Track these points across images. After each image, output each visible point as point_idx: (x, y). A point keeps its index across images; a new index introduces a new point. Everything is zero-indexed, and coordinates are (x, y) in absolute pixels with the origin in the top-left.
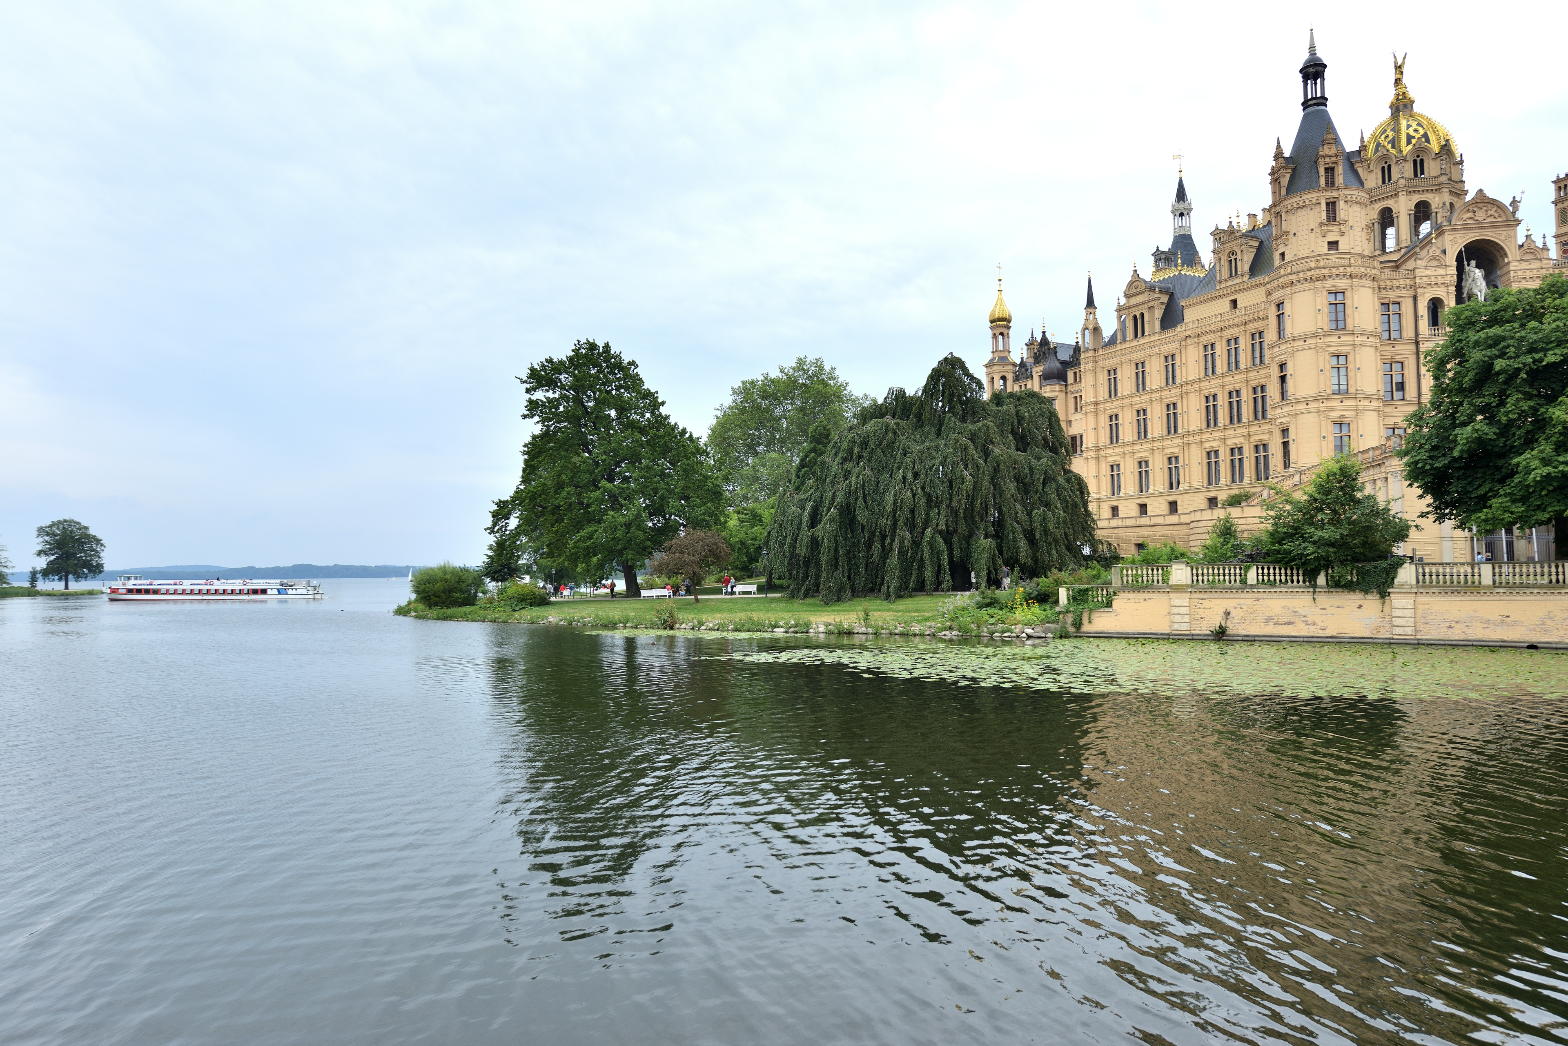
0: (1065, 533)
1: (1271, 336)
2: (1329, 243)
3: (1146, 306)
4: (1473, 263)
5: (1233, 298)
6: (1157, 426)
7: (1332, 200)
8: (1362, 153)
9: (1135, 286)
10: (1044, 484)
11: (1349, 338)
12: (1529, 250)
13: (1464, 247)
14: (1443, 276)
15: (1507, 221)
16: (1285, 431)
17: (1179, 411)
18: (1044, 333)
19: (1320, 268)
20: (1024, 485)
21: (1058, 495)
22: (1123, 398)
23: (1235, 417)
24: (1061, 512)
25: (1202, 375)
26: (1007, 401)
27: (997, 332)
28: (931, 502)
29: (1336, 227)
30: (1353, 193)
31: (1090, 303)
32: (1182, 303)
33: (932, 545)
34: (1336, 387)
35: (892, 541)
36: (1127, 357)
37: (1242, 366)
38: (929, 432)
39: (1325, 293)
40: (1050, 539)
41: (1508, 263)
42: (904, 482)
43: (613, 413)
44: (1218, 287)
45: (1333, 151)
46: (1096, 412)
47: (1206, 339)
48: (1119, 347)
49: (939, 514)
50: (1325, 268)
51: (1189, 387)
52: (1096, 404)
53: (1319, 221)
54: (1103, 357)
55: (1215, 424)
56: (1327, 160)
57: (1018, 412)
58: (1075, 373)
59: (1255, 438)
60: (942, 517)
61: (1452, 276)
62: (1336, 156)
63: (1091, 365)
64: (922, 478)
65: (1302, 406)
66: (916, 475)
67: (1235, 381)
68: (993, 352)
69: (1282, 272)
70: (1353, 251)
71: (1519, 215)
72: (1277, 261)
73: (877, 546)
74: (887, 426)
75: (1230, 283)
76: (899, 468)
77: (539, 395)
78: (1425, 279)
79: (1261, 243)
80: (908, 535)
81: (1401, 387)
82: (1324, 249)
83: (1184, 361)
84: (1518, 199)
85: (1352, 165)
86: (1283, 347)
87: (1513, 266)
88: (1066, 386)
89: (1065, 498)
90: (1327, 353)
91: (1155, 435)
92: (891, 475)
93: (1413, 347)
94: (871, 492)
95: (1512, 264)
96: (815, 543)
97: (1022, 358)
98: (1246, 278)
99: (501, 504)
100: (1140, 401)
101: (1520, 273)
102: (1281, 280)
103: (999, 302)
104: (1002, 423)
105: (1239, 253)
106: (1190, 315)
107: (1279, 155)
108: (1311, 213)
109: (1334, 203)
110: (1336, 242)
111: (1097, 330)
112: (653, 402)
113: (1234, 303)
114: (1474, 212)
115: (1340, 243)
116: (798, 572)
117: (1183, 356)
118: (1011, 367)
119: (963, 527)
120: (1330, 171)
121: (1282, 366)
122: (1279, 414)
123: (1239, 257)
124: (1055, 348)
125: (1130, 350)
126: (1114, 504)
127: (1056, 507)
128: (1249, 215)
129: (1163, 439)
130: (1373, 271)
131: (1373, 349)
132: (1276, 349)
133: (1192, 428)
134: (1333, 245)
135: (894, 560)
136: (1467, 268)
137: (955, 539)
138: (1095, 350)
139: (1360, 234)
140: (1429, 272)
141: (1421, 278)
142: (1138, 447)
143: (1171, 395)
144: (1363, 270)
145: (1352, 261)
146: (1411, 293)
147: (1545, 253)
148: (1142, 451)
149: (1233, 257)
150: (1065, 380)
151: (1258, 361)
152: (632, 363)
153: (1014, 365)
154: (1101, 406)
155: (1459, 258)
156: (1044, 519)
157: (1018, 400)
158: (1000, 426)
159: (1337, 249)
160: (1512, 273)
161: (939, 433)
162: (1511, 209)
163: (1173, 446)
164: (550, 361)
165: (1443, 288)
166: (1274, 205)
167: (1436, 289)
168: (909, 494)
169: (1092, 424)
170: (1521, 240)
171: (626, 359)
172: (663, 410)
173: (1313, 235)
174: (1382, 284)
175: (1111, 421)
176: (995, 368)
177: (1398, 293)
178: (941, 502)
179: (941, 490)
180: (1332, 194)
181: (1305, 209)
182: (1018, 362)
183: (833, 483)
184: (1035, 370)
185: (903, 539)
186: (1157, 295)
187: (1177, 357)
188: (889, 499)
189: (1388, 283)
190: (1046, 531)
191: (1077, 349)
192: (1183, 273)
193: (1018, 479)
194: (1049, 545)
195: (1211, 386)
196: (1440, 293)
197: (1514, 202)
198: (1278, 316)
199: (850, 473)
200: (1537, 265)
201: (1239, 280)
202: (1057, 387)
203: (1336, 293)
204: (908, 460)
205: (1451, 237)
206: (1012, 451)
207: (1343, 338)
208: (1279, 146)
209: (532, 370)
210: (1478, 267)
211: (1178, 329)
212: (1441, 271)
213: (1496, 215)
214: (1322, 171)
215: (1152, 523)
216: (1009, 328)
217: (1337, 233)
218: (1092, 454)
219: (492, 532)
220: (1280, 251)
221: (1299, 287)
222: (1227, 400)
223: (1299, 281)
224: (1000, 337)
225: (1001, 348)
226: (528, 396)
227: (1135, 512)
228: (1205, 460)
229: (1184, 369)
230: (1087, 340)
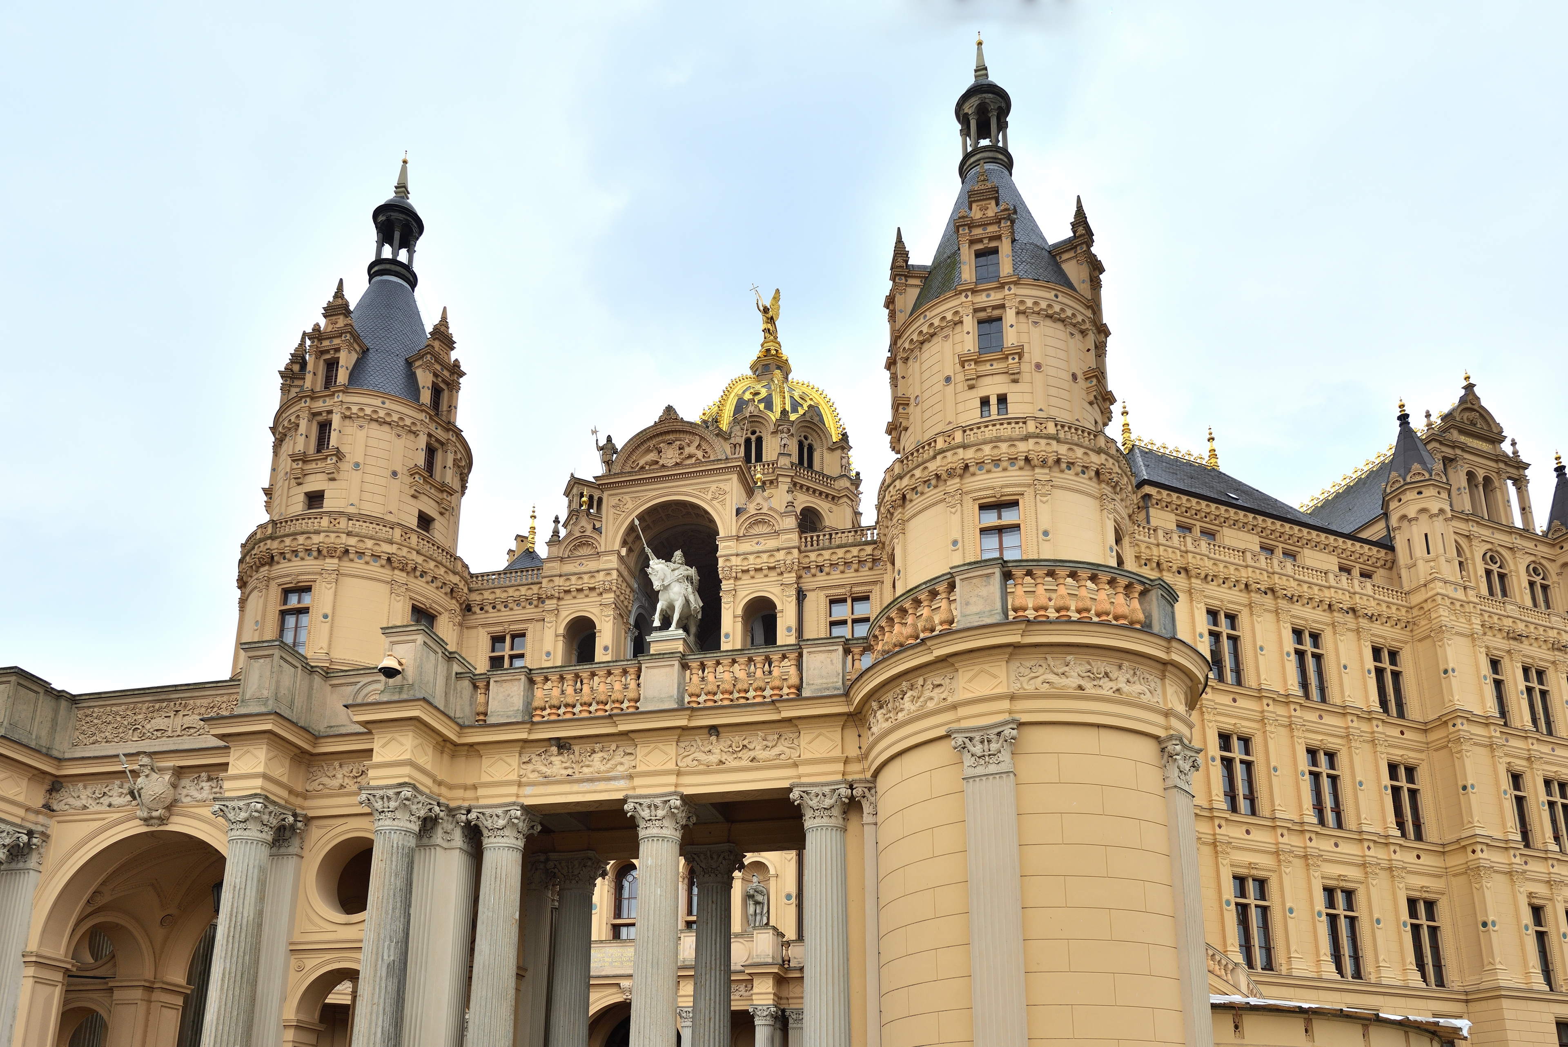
2: (309, 496)
4: (678, 554)
7: (325, 416)
12: (763, 517)
13: (640, 517)
14: (592, 574)
29: (324, 465)
61: (608, 572)
70: (351, 510)
78: (559, 581)
82: (300, 507)
101: (735, 561)
110: (321, 494)
114: (659, 450)
115: (327, 495)
134: (316, 499)
139: (382, 480)
140: (569, 568)
141: (551, 578)
144: (349, 541)
146: (540, 611)
160: (720, 563)
165: (596, 597)
167: (579, 600)
173: (286, 484)
177: (518, 614)
196: (588, 606)
200: (772, 544)
203: (299, 591)
213: (700, 454)
217: (325, 477)
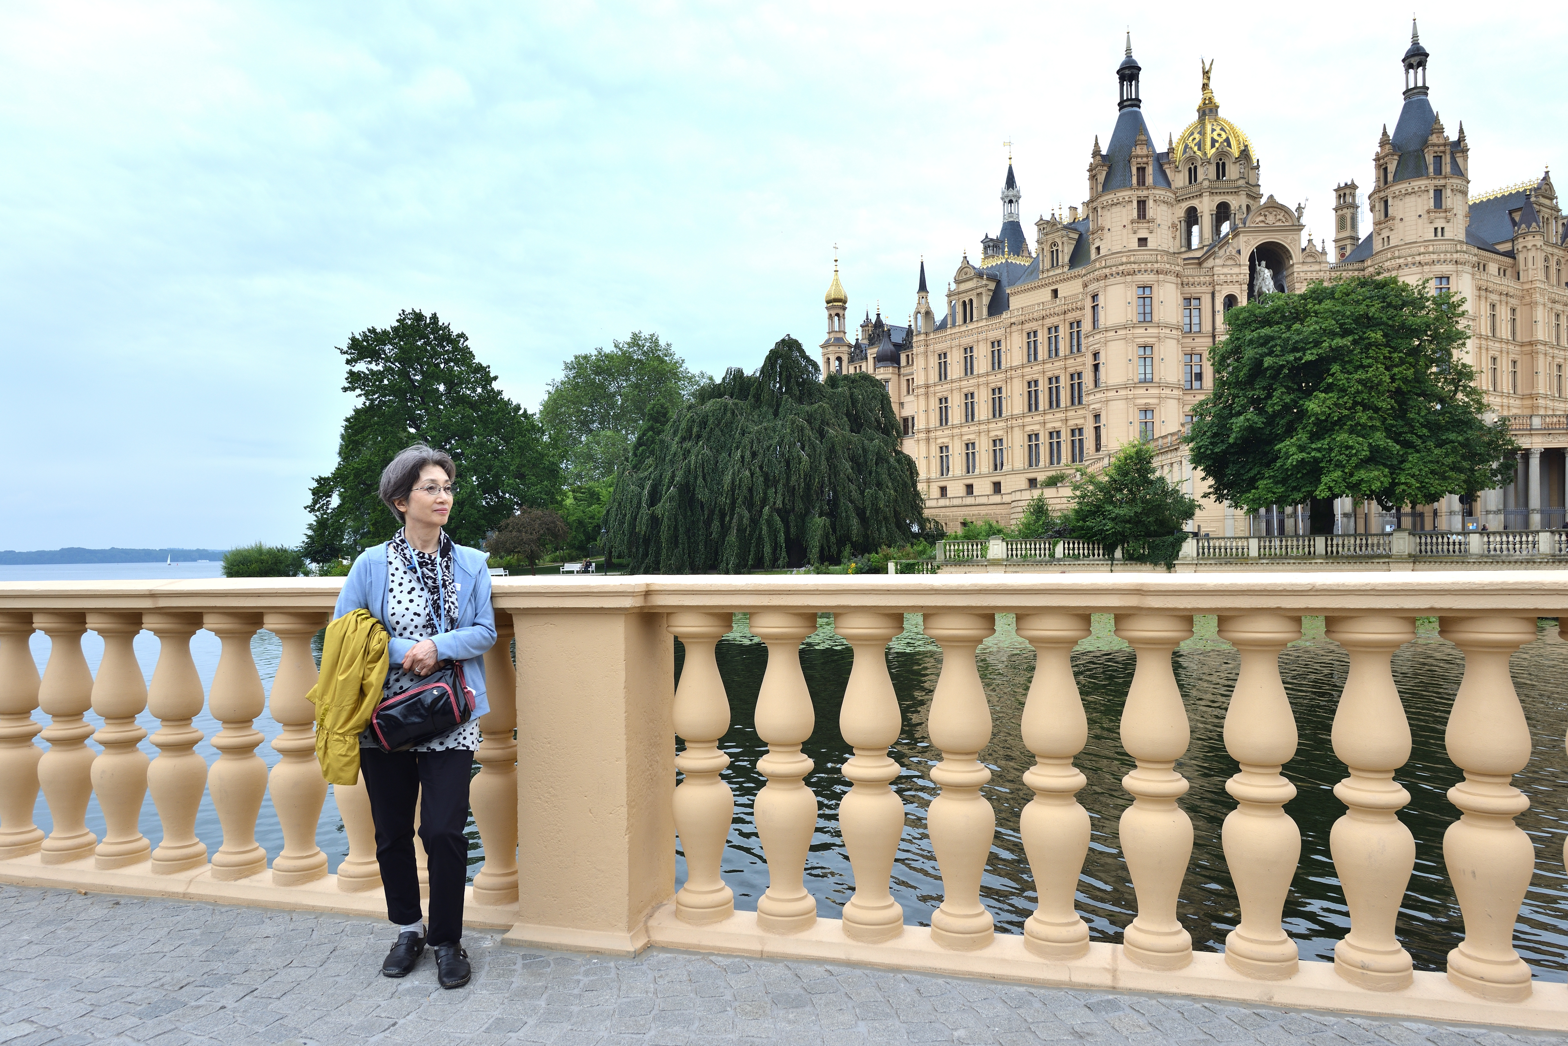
0: (895, 511)
1: (1087, 326)
2: (1140, 239)
3: (975, 292)
4: (1263, 263)
5: (1054, 287)
6: (983, 410)
7: (1142, 199)
8: (1170, 155)
9: (965, 272)
10: (877, 464)
11: (1155, 331)
12: (1312, 254)
13: (1256, 248)
14: (1237, 275)
15: (1293, 225)
16: (1097, 417)
17: (1004, 395)
18: (878, 315)
19: (1130, 263)
20: (859, 465)
21: (890, 475)
22: (952, 381)
23: (1054, 402)
24: (892, 492)
25: (1025, 361)
26: (841, 383)
27: (833, 313)
28: (769, 481)
29: (1146, 225)
30: (1160, 193)
31: (923, 287)
32: (1008, 291)
33: (769, 522)
34: (1143, 376)
35: (731, 519)
36: (956, 342)
37: (1061, 353)
38: (766, 413)
39: (1135, 287)
40: (880, 518)
41: (1293, 265)
42: (743, 462)
43: (442, 388)
44: (1041, 277)
45: (1145, 152)
46: (927, 394)
47: (1028, 327)
48: (949, 332)
49: (776, 493)
50: (1134, 263)
51: (1013, 372)
52: (927, 386)
53: (1130, 218)
54: (934, 341)
55: (1037, 409)
56: (1139, 160)
57: (852, 395)
58: (908, 356)
59: (1071, 423)
60: (779, 495)
62: (1147, 156)
63: (922, 349)
64: (760, 457)
65: (1113, 393)
66: (754, 455)
67: (1055, 368)
68: (829, 333)
69: (1097, 265)
70: (1160, 248)
71: (1303, 221)
72: (1093, 255)
73: (716, 524)
74: (726, 406)
75: (1051, 273)
76: (737, 448)
77: (361, 367)
78: (1222, 277)
79: (1081, 235)
80: (746, 514)
81: (1199, 377)
82: (1135, 245)
83: (1009, 348)
84: (1303, 206)
85: (1161, 166)
86: (1097, 337)
87: (1296, 268)
88: (899, 368)
89: (895, 478)
90: (1135, 344)
91: (982, 418)
92: (730, 455)
93: (1210, 340)
94: (710, 471)
95: (1296, 266)
96: (655, 521)
97: (857, 340)
98: (1066, 269)
99: (322, 481)
100: (968, 385)
101: (1302, 274)
102: (1096, 273)
103: (837, 283)
104: (837, 405)
105: (1060, 244)
106: (1015, 302)
107: (1096, 153)
108: (1124, 210)
109: (1144, 202)
110: (1145, 239)
111: (928, 314)
112: (484, 376)
113: (1055, 292)
114: (1265, 216)
115: (1149, 240)
116: (637, 550)
117: (1008, 342)
118: (846, 348)
119: (799, 506)
120: (1141, 170)
121: (1096, 355)
122: (1092, 400)
123: (1060, 249)
124: (889, 330)
125: (959, 334)
126: (942, 484)
127: (887, 487)
128: (1070, 208)
129: (988, 422)
130: (1177, 268)
131: (1175, 341)
132: (1091, 339)
133: (1015, 412)
134: (1143, 241)
135: (732, 537)
136: (1258, 268)
137: (792, 517)
138: (926, 334)
139: (1166, 232)
140: (1225, 270)
141: (1219, 275)
142: (965, 429)
143: (996, 380)
144: (1168, 266)
145: (1159, 258)
146: (1210, 289)
147: (1324, 257)
148: (969, 433)
149: (1055, 248)
150: (899, 363)
151: (1075, 349)
152: (462, 335)
153: (850, 346)
154: (931, 389)
155: (1252, 259)
156: (876, 498)
157: (852, 382)
158: (836, 407)
159: (1146, 246)
160: (1295, 274)
161: (776, 414)
162: (1296, 214)
163: (997, 429)
164: (373, 331)
165: (1237, 286)
166: (1091, 201)
167: (1231, 286)
168: (747, 473)
169: (923, 407)
170: (1304, 243)
171: (455, 330)
172: (496, 386)
173: (1125, 231)
174: (1185, 280)
175: (941, 403)
176: (831, 348)
177: (1198, 289)
178: (778, 481)
179: (778, 469)
180: (1143, 193)
181: (1118, 206)
182: (853, 343)
183: (672, 462)
184: (869, 352)
185: (741, 518)
186: (984, 282)
187: (1003, 343)
188: (727, 478)
189: (1191, 279)
190: (877, 510)
191: (909, 332)
192: (1009, 261)
193: (853, 459)
194: (879, 522)
195: (1033, 372)
196: (1235, 290)
197: (1299, 208)
198: (1093, 307)
199: (689, 452)
200: (1316, 267)
201: (1059, 271)
202: (891, 369)
203: (1144, 287)
204: (746, 440)
205: (1245, 239)
206: (847, 433)
207: (1150, 330)
208: (1097, 144)
209: (354, 339)
210: (1267, 267)
211: (1004, 316)
212: (1236, 270)
213: (1284, 220)
214: (1134, 171)
215: (977, 502)
216: (845, 309)
217: (1146, 231)
218: (923, 435)
219: (312, 509)
220: (1096, 245)
221: (1112, 280)
222: (1047, 386)
223: (1112, 275)
224: (836, 318)
225: (837, 329)
226: (348, 367)
227: (962, 491)
228: (1027, 443)
229: (1009, 355)
230: (919, 323)
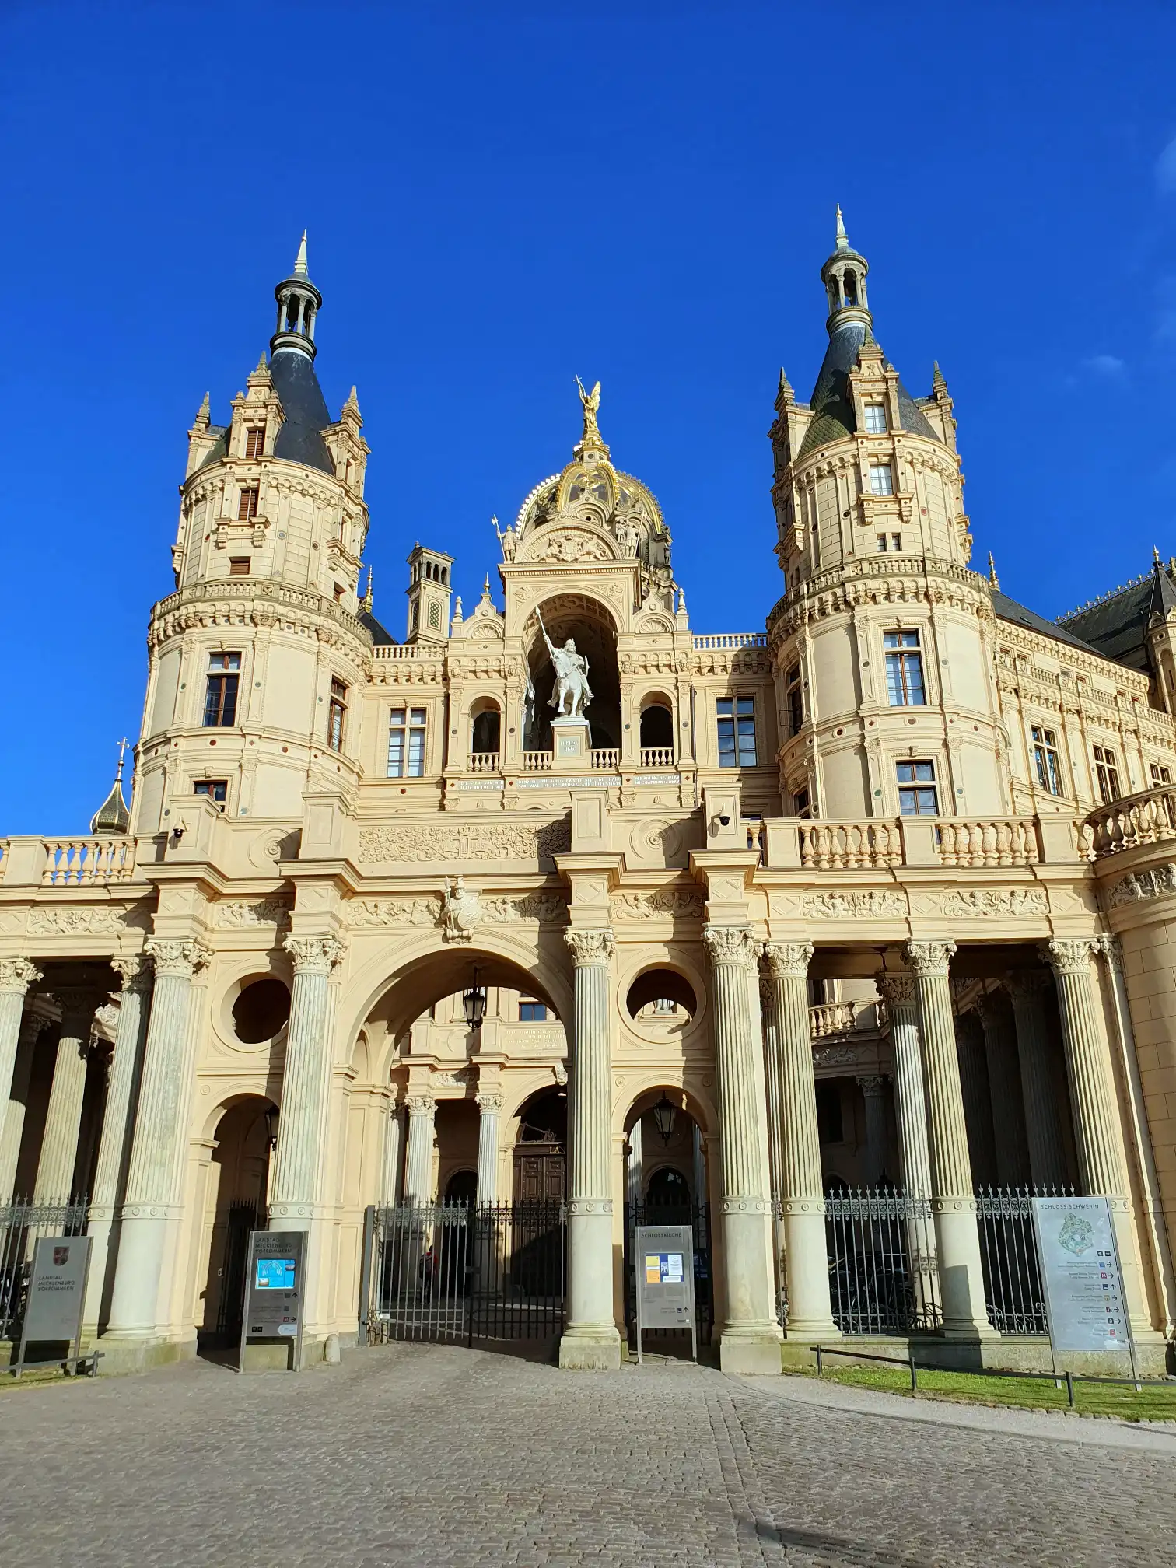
2: (232, 560)
4: (570, 643)
7: (254, 486)
11: (237, 746)
12: (656, 617)
15: (615, 561)
19: (194, 601)
29: (251, 532)
30: (298, 474)
39: (202, 656)
41: (616, 639)
53: (217, 519)
56: (250, 412)
61: (513, 656)
70: (275, 578)
78: (466, 663)
82: (222, 571)
87: (623, 644)
93: (437, 791)
95: (621, 640)
101: (633, 656)
108: (210, 507)
109: (256, 491)
110: (246, 560)
114: (560, 545)
115: (252, 561)
120: (258, 434)
134: (241, 563)
139: (304, 551)
141: (456, 657)
146: (440, 688)
159: (245, 572)
165: (497, 680)
173: (206, 546)
177: (418, 688)
196: (492, 688)
200: (666, 642)
203: (222, 656)
205: (517, 587)
213: (597, 552)
217: (252, 543)
